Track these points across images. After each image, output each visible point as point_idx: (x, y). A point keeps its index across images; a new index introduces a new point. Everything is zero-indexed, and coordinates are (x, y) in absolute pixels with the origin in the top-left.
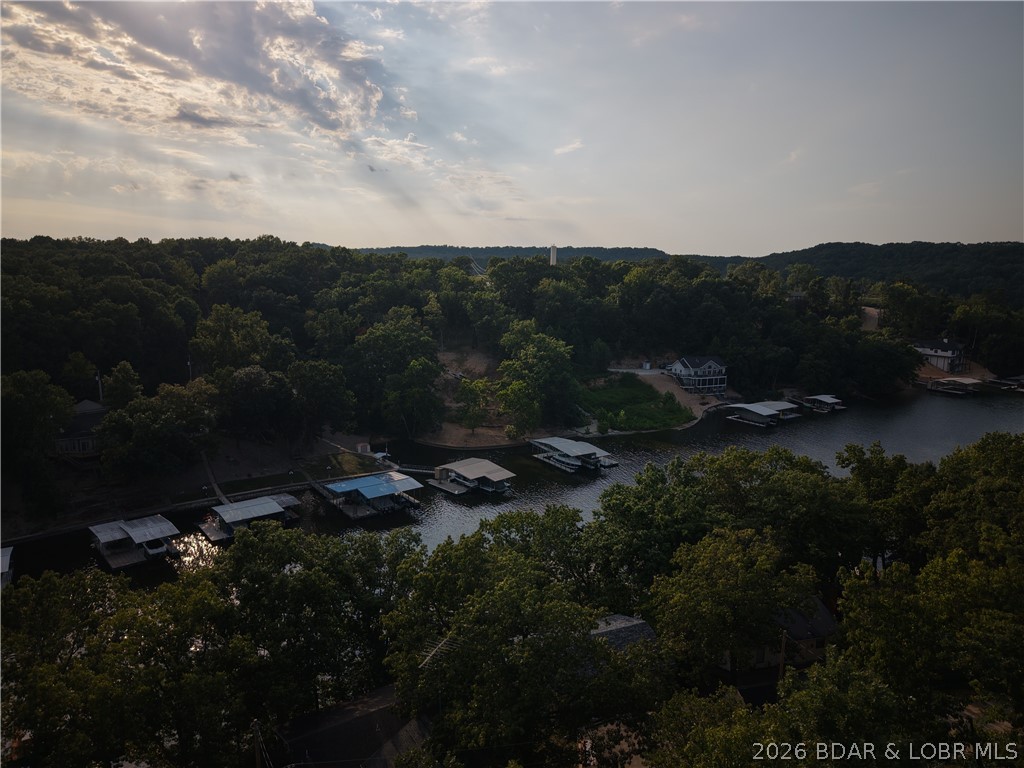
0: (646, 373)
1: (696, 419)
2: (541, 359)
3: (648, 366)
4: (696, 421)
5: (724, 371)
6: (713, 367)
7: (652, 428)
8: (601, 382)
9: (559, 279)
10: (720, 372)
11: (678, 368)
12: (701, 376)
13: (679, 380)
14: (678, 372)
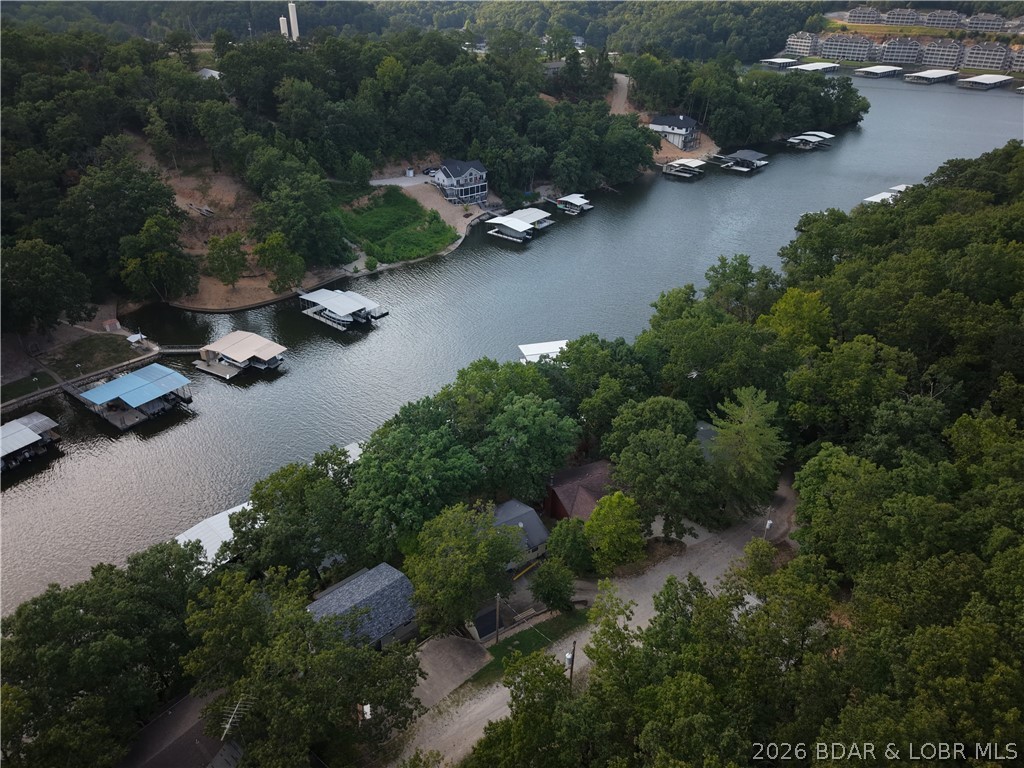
0: (409, 183)
1: (459, 237)
3: (411, 173)
4: (460, 241)
5: (484, 177)
6: (475, 175)
7: (419, 256)
8: (364, 201)
10: (481, 177)
11: (440, 177)
12: (462, 186)
13: (443, 190)
14: (441, 182)
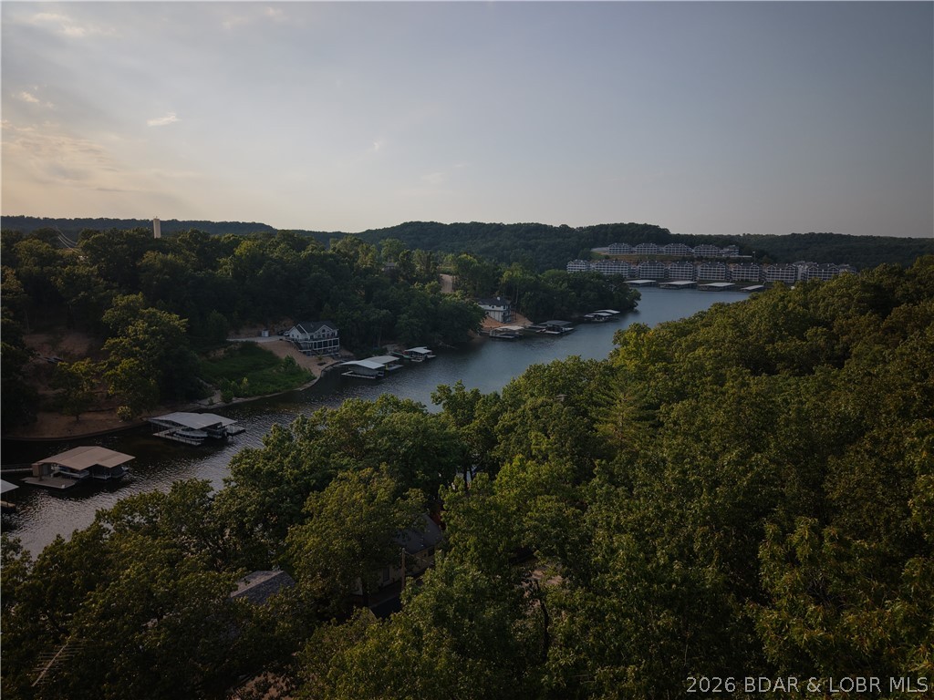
0: (265, 340)
1: (315, 378)
2: (154, 334)
3: (267, 334)
4: (315, 381)
5: (336, 334)
6: (327, 331)
7: (276, 392)
8: (221, 353)
9: (166, 252)
11: (295, 333)
12: (316, 340)
13: (297, 345)
14: (295, 337)
